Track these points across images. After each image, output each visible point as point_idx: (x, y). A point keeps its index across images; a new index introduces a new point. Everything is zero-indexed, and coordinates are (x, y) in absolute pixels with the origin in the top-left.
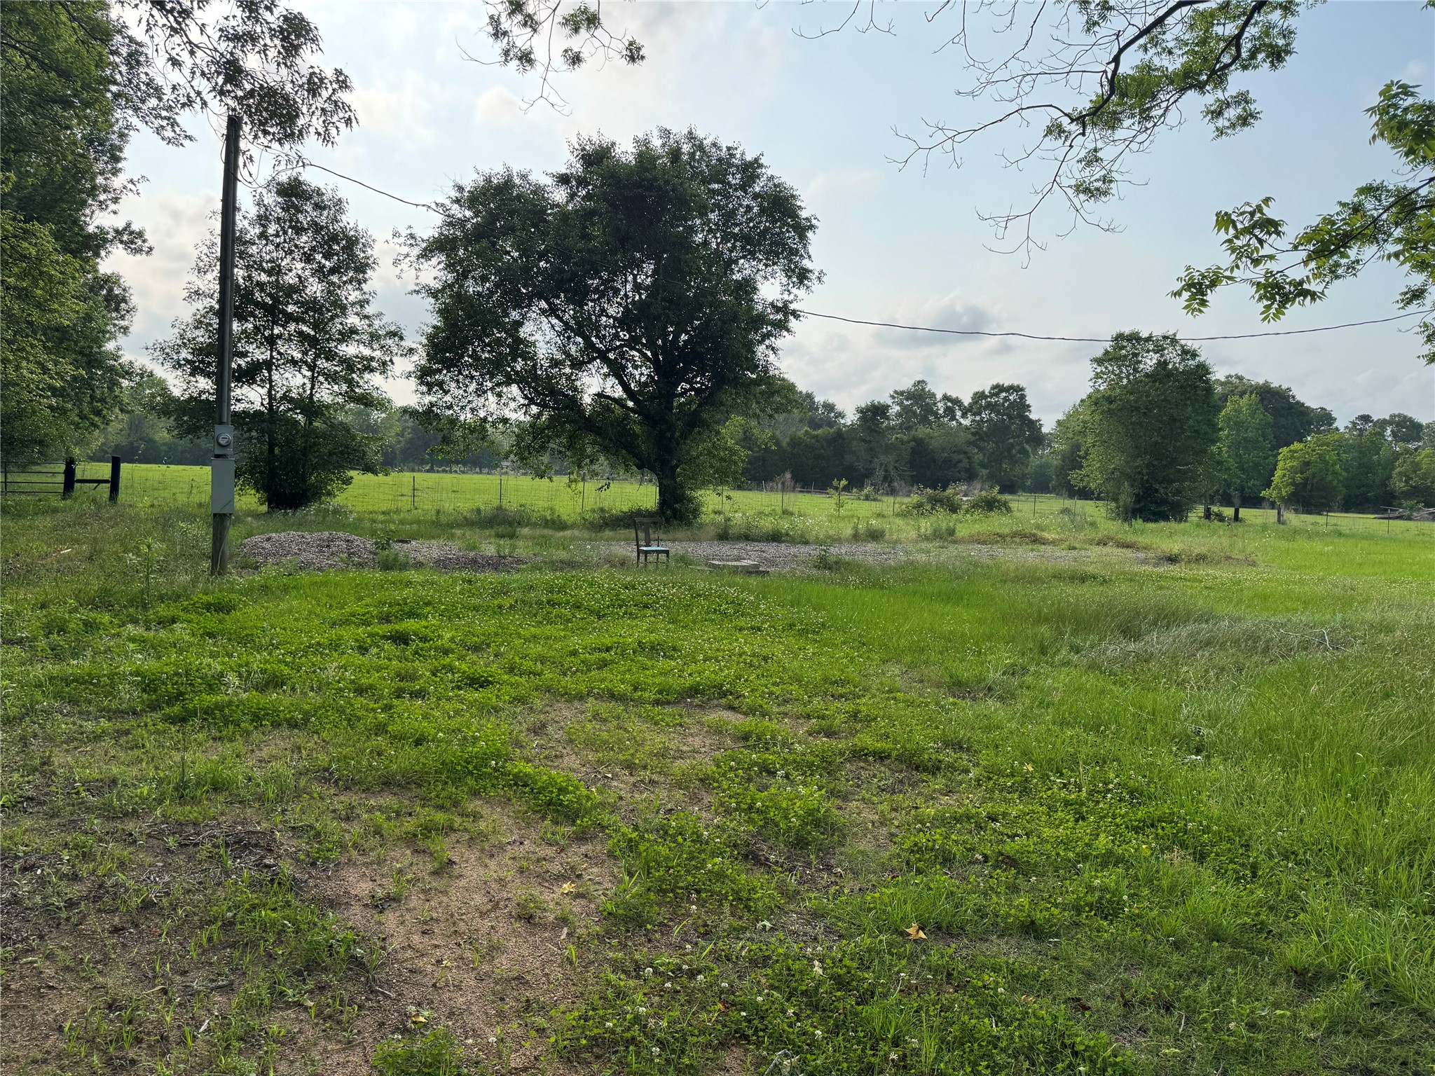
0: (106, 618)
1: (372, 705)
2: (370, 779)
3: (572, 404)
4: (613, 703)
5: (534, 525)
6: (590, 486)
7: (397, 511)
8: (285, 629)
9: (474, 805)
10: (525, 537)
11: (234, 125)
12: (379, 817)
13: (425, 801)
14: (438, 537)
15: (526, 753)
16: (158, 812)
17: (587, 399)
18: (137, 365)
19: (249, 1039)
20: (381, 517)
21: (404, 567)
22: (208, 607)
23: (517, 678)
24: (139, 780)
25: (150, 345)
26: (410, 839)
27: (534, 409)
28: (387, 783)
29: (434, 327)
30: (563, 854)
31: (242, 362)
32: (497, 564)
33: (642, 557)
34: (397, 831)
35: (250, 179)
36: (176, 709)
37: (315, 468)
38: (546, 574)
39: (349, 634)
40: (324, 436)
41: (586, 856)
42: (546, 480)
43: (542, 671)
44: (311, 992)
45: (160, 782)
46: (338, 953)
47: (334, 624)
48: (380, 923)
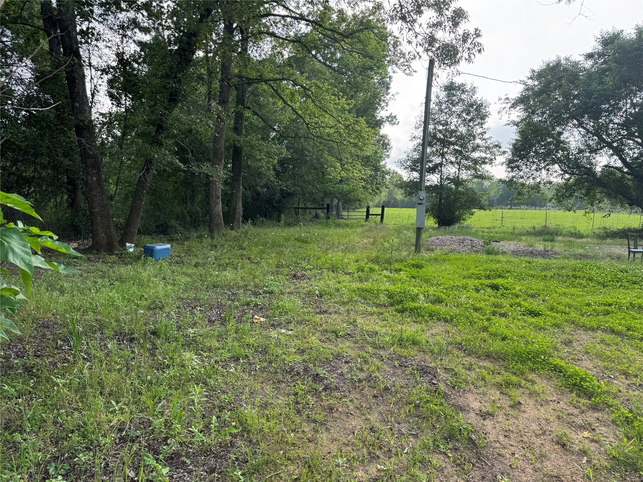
0: (377, 267)
1: (481, 317)
2: (480, 352)
3: (590, 172)
4: (614, 336)
5: (565, 235)
6: (599, 215)
7: (494, 228)
8: (443, 278)
9: (531, 376)
10: (559, 242)
11: (432, 62)
12: (485, 372)
13: (507, 369)
14: (514, 240)
15: (560, 354)
16: (392, 349)
17: (598, 169)
18: (392, 169)
19: (424, 464)
20: (487, 230)
21: (497, 253)
22: (413, 266)
23: (555, 314)
24: (385, 334)
25: (396, 161)
26: (499, 386)
27: (567, 176)
28: (488, 356)
29: (516, 140)
30: (583, 415)
31: (430, 165)
32: (544, 254)
33: (632, 255)
34: (493, 381)
35: (437, 85)
36: (400, 307)
37: (458, 208)
38: (571, 261)
39: (472, 283)
40: (463, 194)
41: (598, 419)
42: (572, 212)
43: (569, 312)
44: (451, 449)
45: (393, 336)
46: (463, 434)
47: (465, 277)
48: (483, 424)
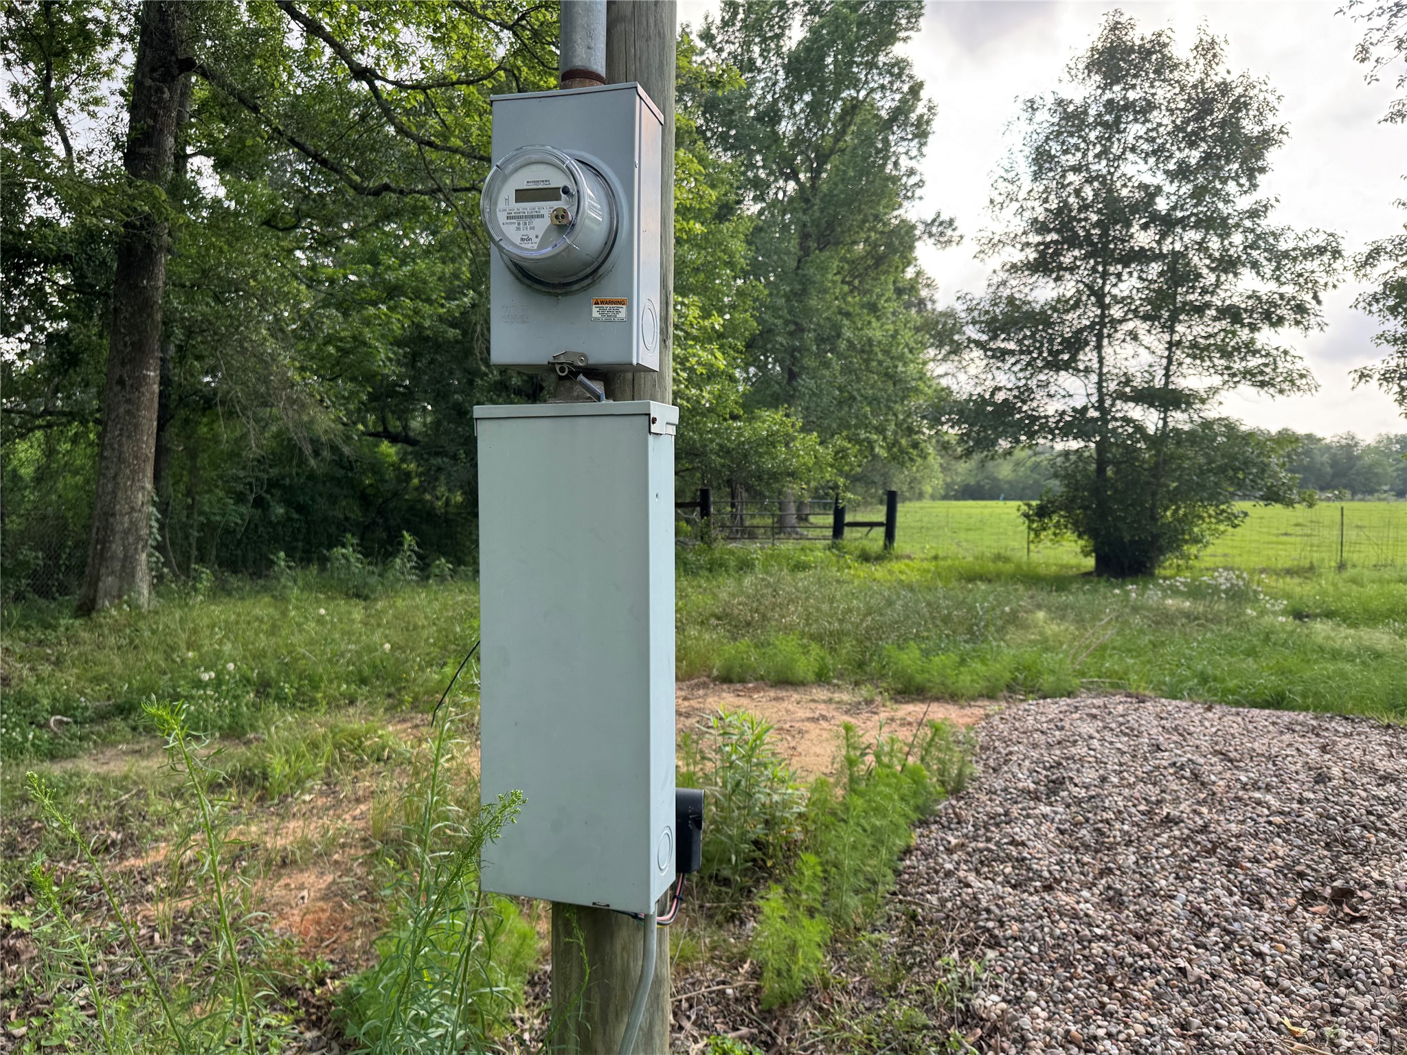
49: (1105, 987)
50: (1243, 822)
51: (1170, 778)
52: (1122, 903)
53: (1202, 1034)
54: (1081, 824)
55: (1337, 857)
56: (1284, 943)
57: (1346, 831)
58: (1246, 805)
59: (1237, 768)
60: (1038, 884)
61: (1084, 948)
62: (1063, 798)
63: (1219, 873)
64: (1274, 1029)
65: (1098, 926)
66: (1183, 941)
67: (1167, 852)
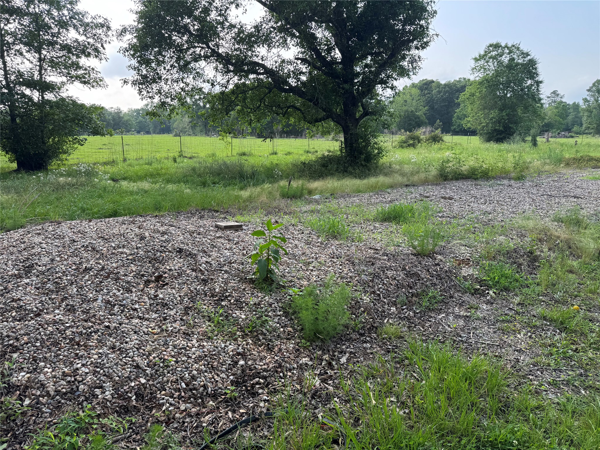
49: (76, 347)
50: (117, 262)
51: (83, 252)
52: (75, 310)
53: (121, 348)
54: (46, 282)
55: (154, 265)
56: (143, 302)
57: (155, 255)
58: (117, 255)
59: (109, 242)
60: (32, 315)
61: (63, 334)
62: (34, 273)
63: (113, 284)
64: (146, 334)
65: (67, 323)
66: (105, 316)
67: (90, 282)
